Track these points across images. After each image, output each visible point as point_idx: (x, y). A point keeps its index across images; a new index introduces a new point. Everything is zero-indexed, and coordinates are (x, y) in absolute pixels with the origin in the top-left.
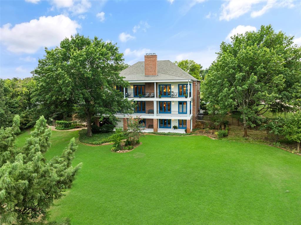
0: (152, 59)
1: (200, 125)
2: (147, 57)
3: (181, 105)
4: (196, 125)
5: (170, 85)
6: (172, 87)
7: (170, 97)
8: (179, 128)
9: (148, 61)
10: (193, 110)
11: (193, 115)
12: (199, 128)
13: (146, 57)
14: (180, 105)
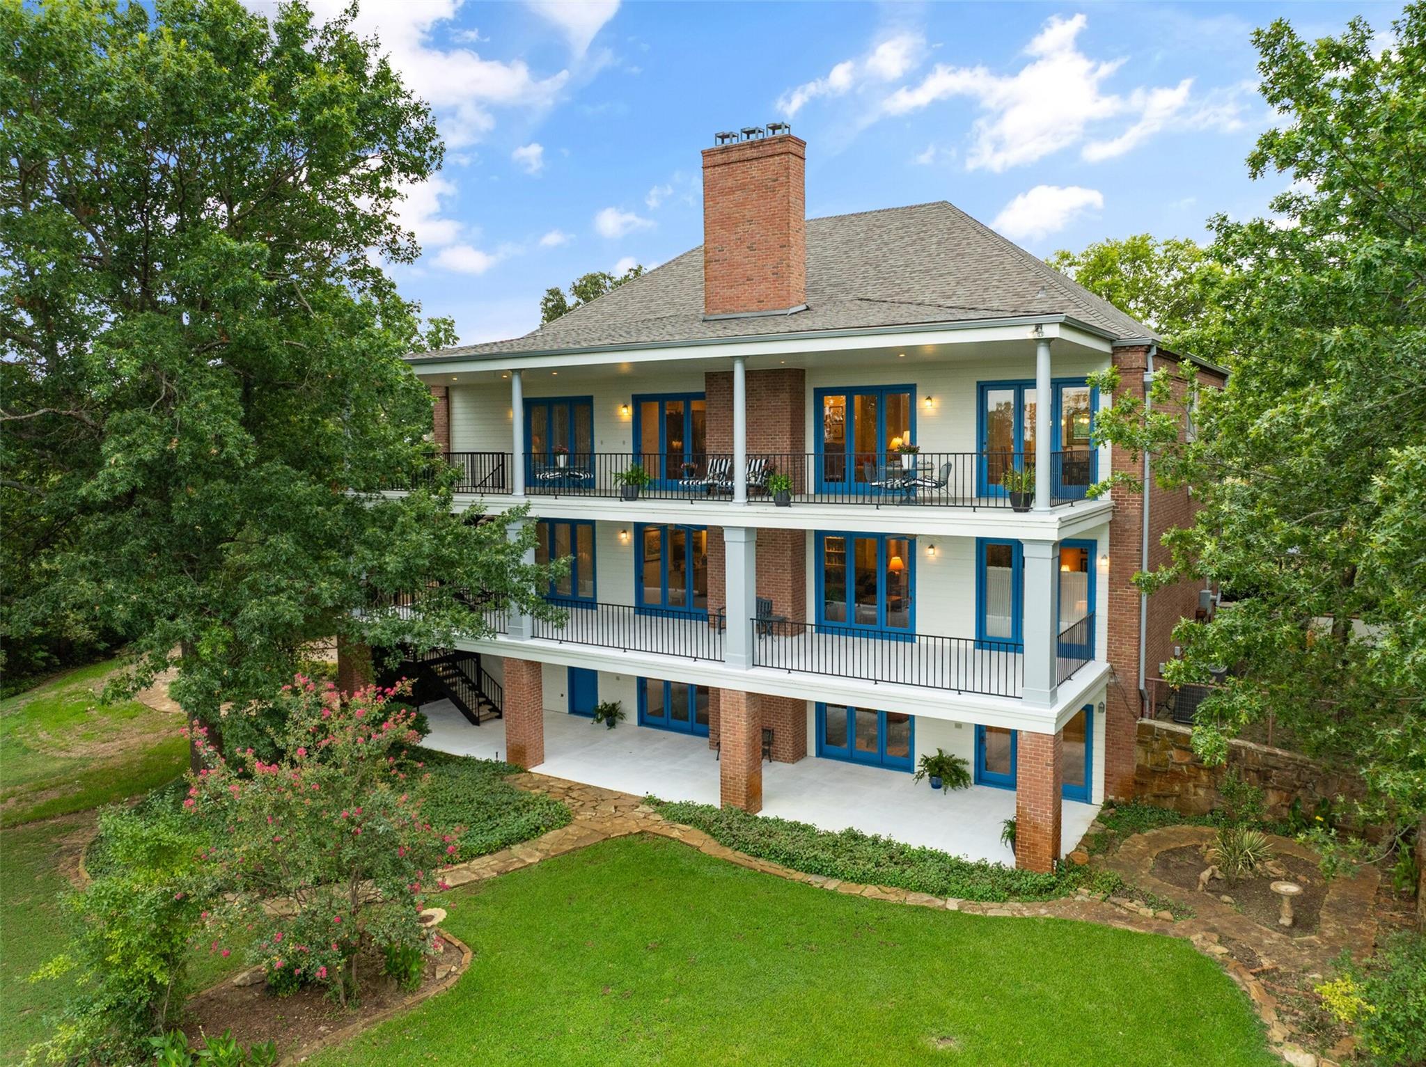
0: (755, 170)
1: (1176, 776)
2: (719, 158)
3: (1000, 575)
4: (1141, 770)
5: (911, 389)
6: (927, 407)
7: (907, 495)
8: (980, 780)
9: (732, 191)
10: (1113, 626)
11: (1112, 672)
12: (1170, 804)
13: (710, 161)
14: (991, 568)
